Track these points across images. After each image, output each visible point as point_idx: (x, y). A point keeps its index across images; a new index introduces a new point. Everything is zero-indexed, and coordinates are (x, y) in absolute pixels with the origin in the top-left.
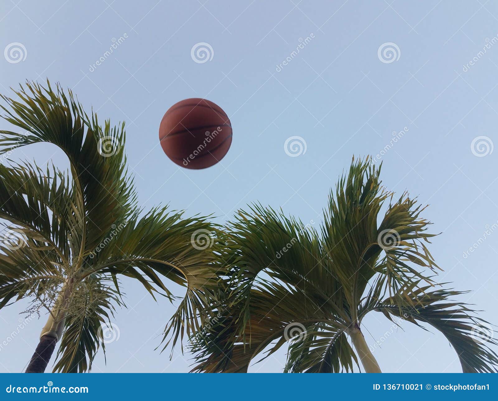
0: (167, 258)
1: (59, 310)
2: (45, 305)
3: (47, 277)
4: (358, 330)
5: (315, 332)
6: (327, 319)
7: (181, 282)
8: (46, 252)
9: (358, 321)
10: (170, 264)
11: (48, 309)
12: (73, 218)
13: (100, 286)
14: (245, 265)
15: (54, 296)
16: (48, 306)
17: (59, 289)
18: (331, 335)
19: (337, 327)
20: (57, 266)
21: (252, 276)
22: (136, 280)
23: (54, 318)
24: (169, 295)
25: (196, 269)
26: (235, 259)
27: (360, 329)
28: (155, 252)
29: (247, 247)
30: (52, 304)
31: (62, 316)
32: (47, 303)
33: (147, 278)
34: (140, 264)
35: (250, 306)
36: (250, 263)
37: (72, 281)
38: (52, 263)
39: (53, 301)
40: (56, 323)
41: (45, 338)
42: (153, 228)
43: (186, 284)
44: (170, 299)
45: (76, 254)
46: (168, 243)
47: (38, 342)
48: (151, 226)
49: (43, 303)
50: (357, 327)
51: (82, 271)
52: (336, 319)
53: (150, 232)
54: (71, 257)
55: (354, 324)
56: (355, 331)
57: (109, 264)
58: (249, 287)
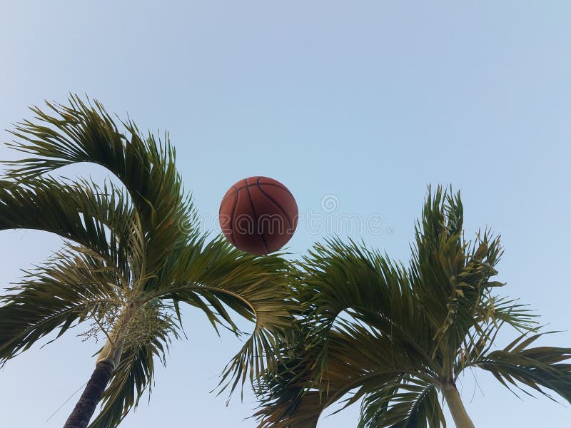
0: (235, 289)
1: (118, 336)
2: (103, 329)
3: (106, 301)
4: (453, 387)
5: (397, 384)
6: (416, 370)
7: (249, 317)
8: (105, 273)
9: (454, 377)
10: (238, 296)
11: (106, 333)
12: (134, 238)
13: (158, 314)
14: (324, 304)
15: (113, 320)
16: (106, 330)
17: (119, 313)
18: (420, 389)
19: (427, 380)
20: (116, 289)
21: (332, 316)
22: (201, 310)
23: (112, 344)
24: (235, 330)
25: (268, 304)
26: (312, 296)
27: (455, 385)
28: (223, 281)
29: (328, 283)
30: (110, 329)
31: (120, 342)
32: (106, 327)
33: (212, 309)
34: (205, 292)
35: (329, 349)
36: (329, 302)
37: (132, 306)
38: (111, 284)
39: (112, 326)
40: (113, 349)
41: (102, 365)
42: (220, 255)
43: (255, 320)
44: (237, 334)
45: (136, 277)
46: (237, 273)
47: (94, 368)
48: (219, 252)
49: (101, 327)
50: (452, 382)
51: (143, 295)
52: (427, 371)
53: (217, 260)
54: (131, 279)
55: (448, 379)
56: (449, 387)
57: (172, 290)
58: (328, 329)
